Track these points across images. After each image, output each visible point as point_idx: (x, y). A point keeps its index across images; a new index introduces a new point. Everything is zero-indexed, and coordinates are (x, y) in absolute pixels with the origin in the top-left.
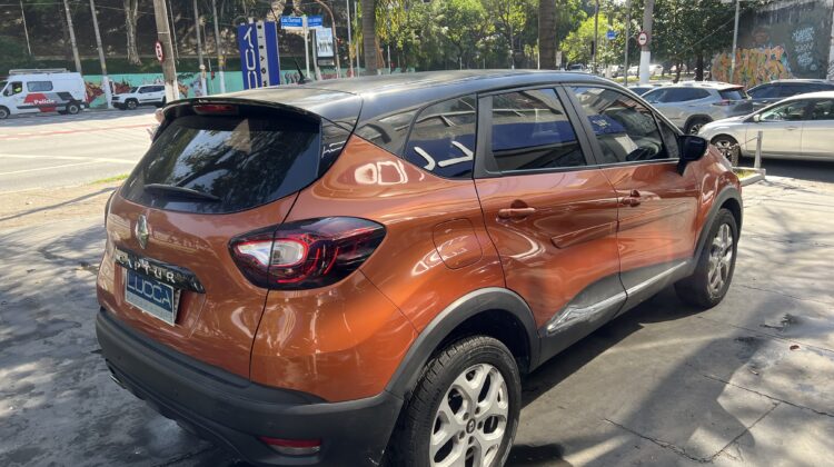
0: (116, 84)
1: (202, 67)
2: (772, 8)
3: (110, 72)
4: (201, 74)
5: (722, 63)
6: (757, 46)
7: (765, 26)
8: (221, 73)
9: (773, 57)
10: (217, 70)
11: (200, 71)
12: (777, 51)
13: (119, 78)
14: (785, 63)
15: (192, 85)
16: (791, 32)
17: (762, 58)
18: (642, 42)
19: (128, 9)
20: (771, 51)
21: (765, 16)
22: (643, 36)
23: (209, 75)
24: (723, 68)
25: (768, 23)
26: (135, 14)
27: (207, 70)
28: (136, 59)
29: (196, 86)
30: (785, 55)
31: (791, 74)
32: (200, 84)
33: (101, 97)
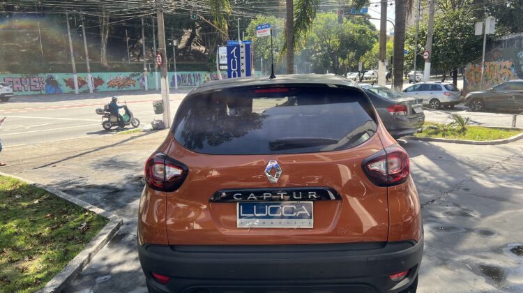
0: (95, 79)
1: (146, 69)
2: (503, 38)
3: (92, 71)
4: (145, 73)
5: (472, 70)
6: (495, 60)
7: (499, 49)
8: (156, 73)
9: (505, 67)
10: (154, 71)
11: (144, 71)
12: (508, 64)
13: (96, 75)
14: (513, 70)
15: (138, 80)
16: (517, 53)
17: (497, 67)
18: (425, 57)
19: (103, 34)
20: (503, 64)
21: (499, 43)
22: (426, 53)
23: (149, 74)
24: (472, 73)
25: (501, 47)
26: (107, 37)
27: (148, 71)
28: (105, 64)
29: (141, 81)
30: (513, 66)
31: (517, 77)
32: (144, 80)
33: (86, 86)
